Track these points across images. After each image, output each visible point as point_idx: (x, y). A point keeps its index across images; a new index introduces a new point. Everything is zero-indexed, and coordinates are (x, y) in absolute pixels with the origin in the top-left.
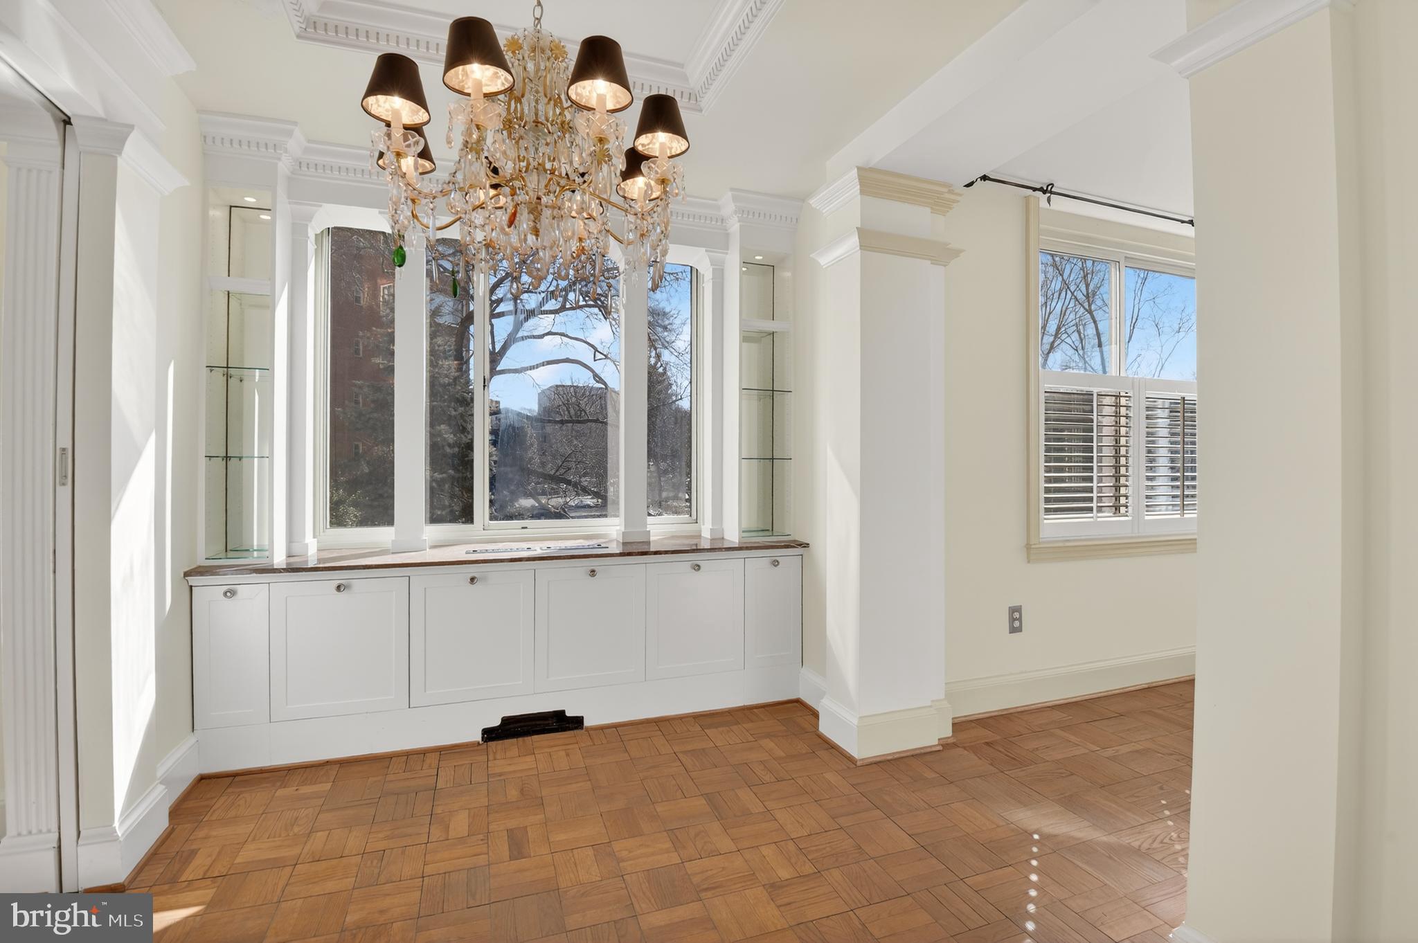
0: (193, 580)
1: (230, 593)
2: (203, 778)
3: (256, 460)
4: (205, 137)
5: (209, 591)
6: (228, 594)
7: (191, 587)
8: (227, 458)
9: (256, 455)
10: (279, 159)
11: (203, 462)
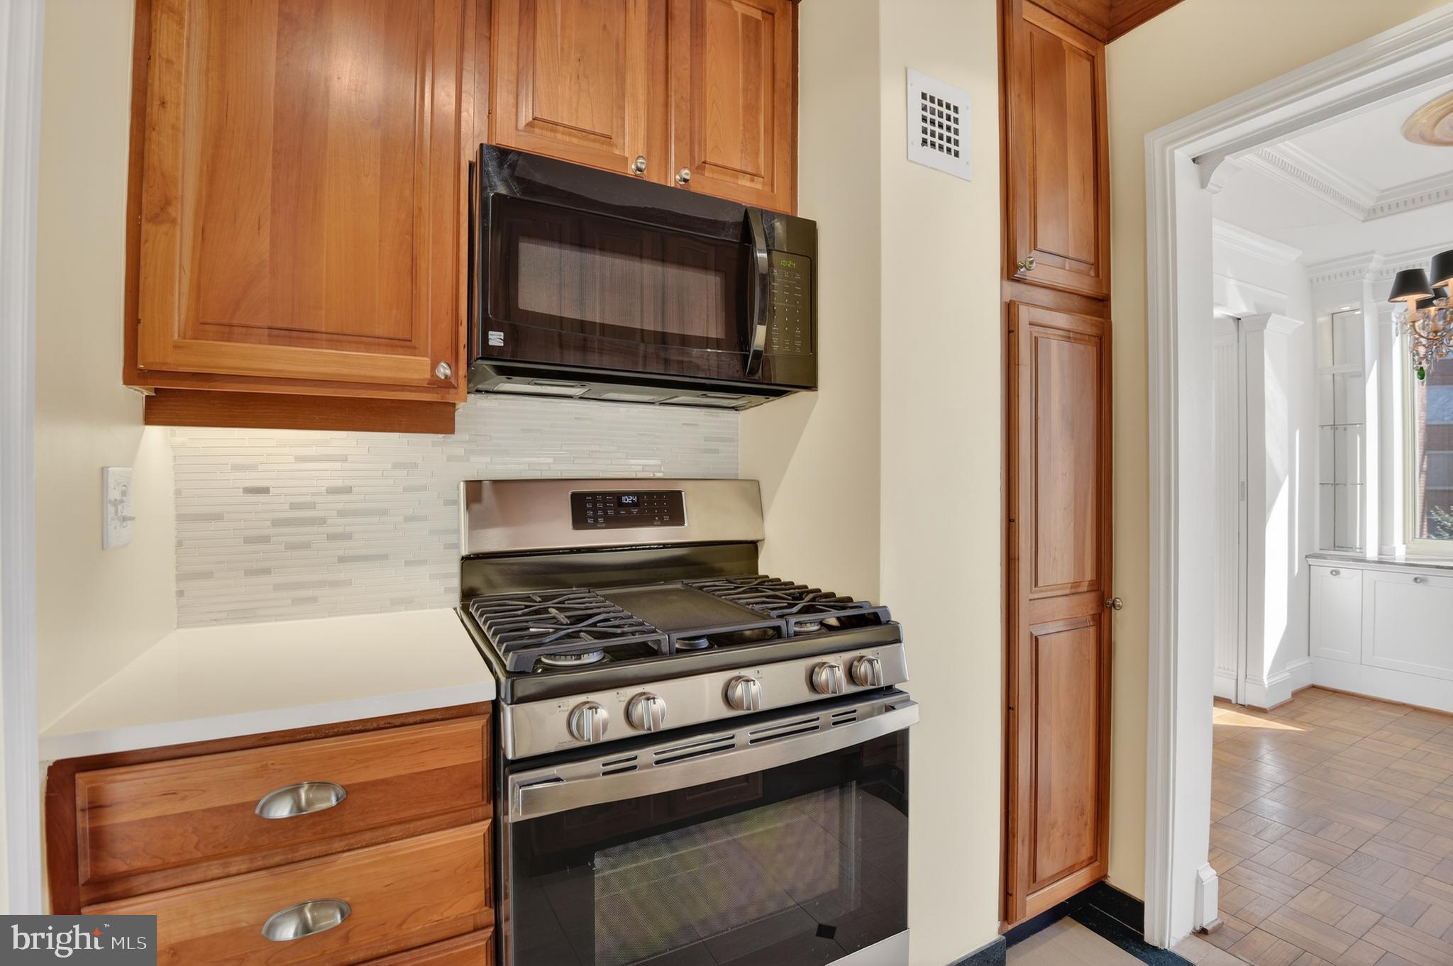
0: (1311, 561)
1: (1336, 573)
2: (1313, 687)
3: (1358, 486)
4: (1312, 280)
5: (1322, 570)
6: (1334, 573)
7: (1310, 565)
8: (1335, 485)
9: (1358, 482)
10: (1364, 278)
11: (1318, 487)
